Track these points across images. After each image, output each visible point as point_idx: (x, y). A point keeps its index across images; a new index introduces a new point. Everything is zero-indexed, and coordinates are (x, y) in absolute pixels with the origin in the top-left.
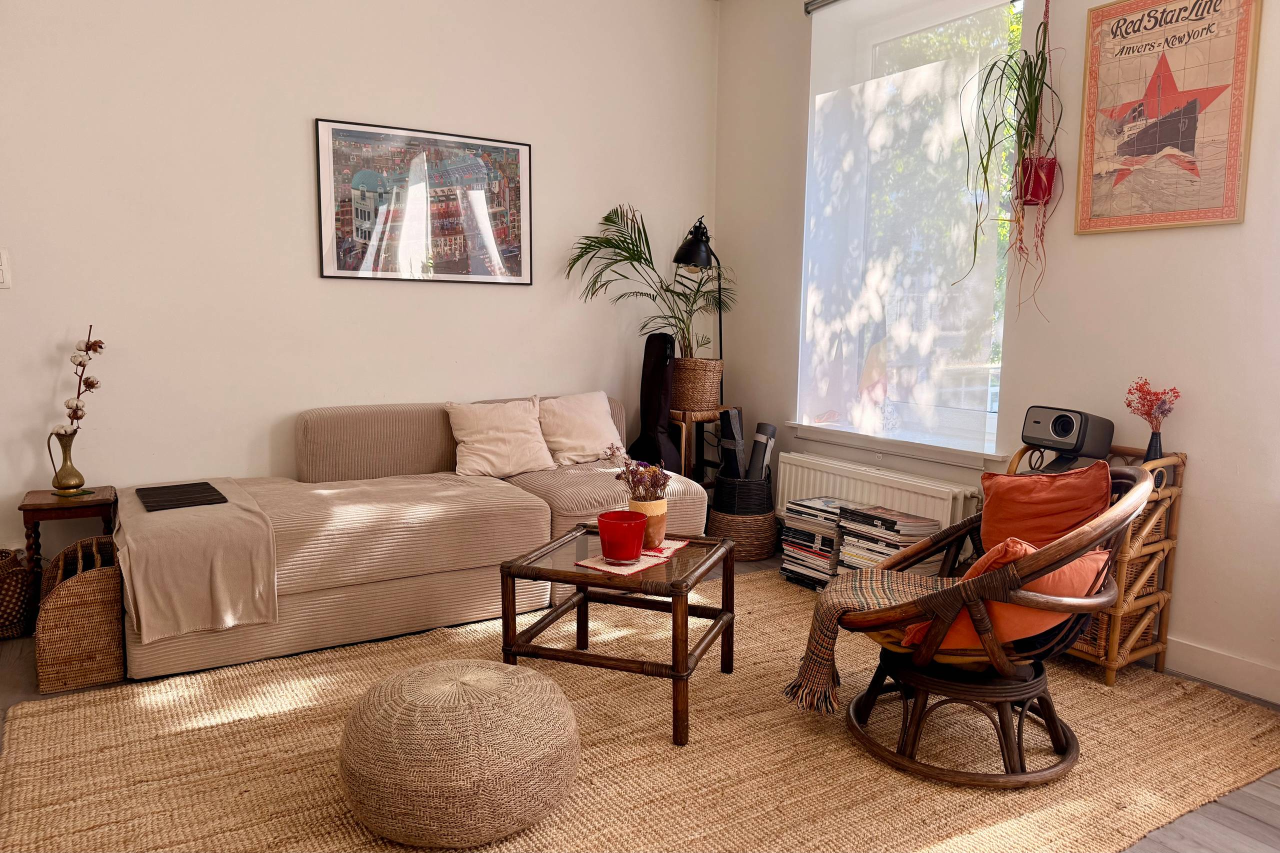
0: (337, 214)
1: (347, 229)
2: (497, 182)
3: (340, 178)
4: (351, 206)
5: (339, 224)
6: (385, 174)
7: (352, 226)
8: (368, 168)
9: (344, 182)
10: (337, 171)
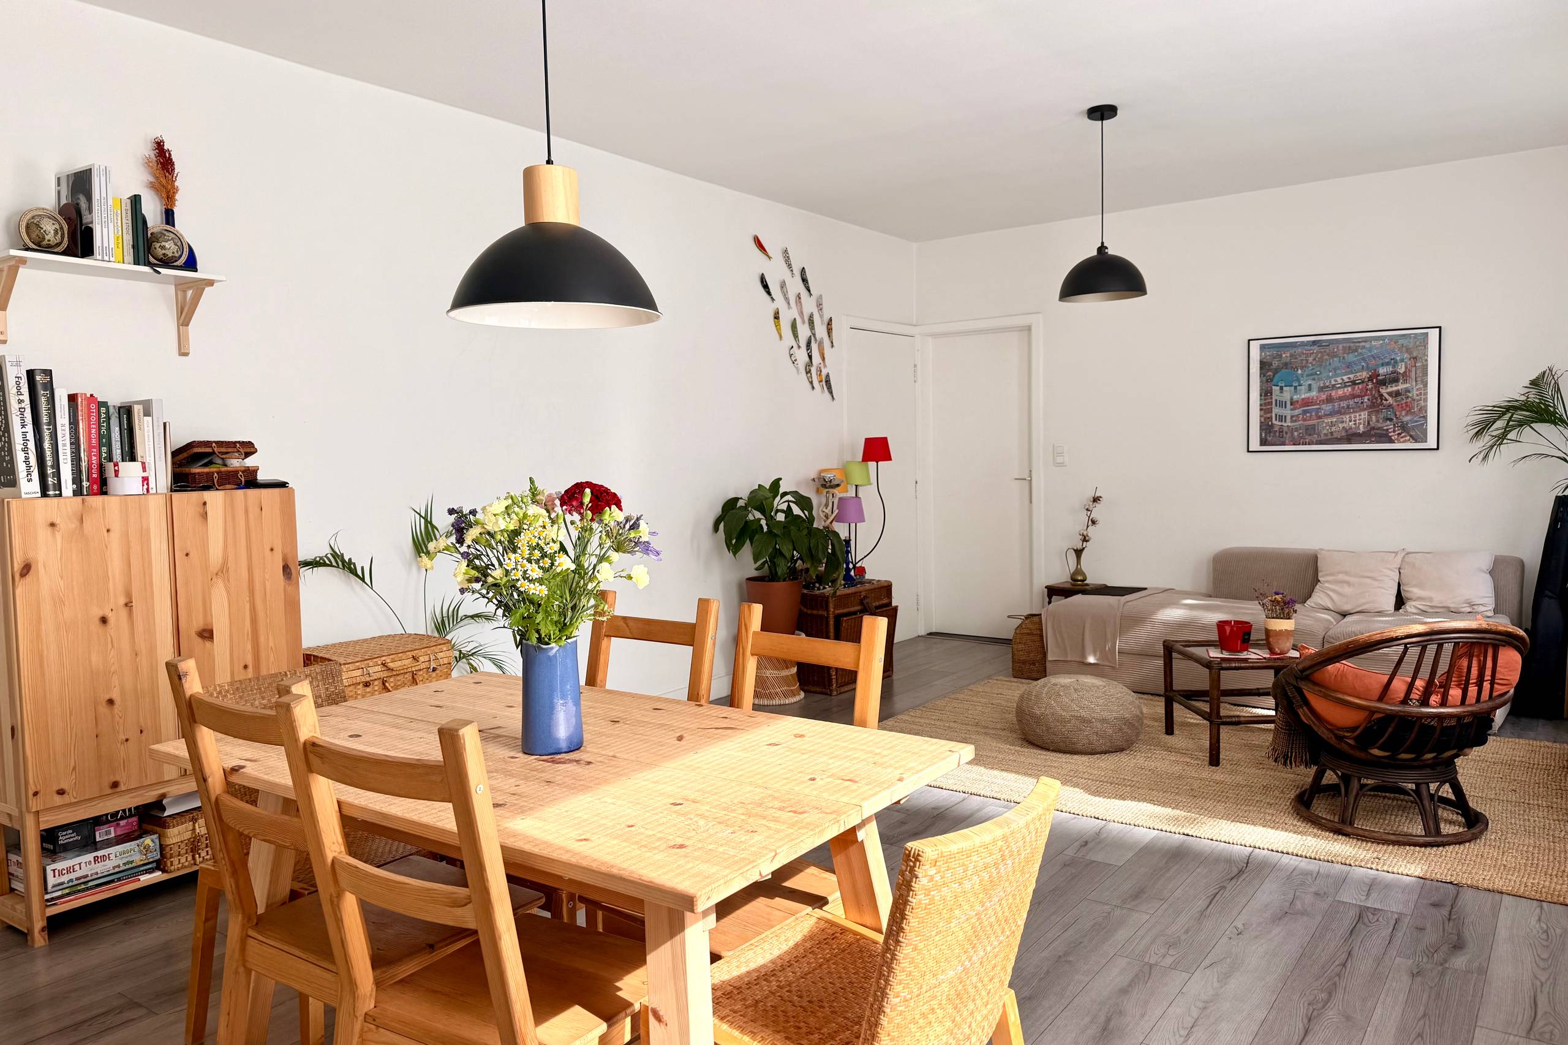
0: (1261, 405)
1: (1268, 415)
2: (1403, 364)
3: (1264, 379)
4: (1272, 398)
5: (1263, 412)
6: (1300, 372)
7: (1271, 412)
8: (1286, 369)
9: (1267, 381)
10: (1262, 374)
